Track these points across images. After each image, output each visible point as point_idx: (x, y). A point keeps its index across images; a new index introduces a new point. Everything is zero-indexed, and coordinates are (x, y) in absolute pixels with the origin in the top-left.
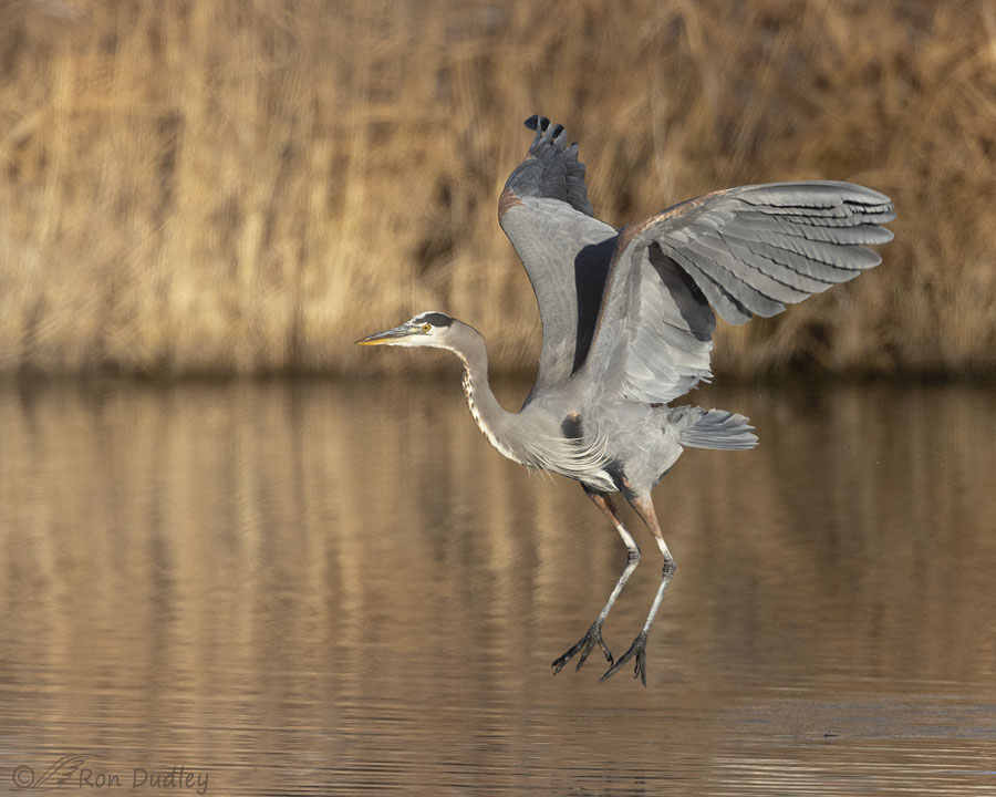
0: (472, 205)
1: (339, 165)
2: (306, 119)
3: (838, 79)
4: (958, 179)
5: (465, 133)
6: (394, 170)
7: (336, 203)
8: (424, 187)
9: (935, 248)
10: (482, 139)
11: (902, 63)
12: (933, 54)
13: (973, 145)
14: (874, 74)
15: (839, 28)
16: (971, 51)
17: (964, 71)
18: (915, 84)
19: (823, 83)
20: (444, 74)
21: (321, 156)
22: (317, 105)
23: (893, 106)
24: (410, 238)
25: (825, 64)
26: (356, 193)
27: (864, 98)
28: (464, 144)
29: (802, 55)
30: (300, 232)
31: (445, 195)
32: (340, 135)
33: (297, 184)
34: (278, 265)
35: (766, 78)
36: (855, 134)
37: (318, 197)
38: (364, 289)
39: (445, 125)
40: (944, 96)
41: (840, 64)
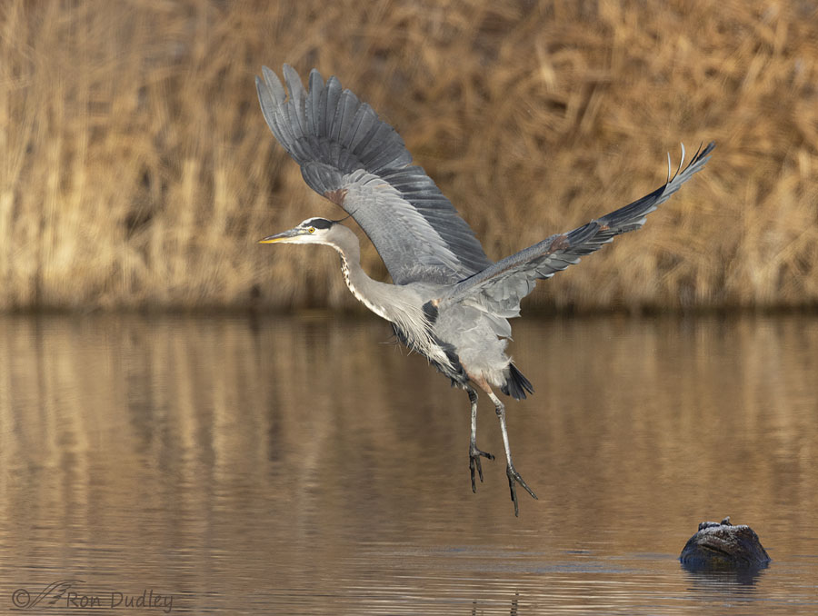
0: (164, 187)
1: (68, 158)
2: (43, 125)
3: (431, 93)
4: (519, 167)
5: (160, 133)
6: (108, 161)
7: (65, 185)
8: (130, 174)
9: (502, 217)
10: (172, 139)
11: (478, 82)
12: (499, 76)
13: (529, 143)
14: (456, 91)
15: (431, 57)
16: (527, 74)
17: (522, 88)
18: (486, 96)
19: (419, 97)
20: (143, 91)
21: (54, 152)
22: (51, 114)
23: (471, 114)
24: (120, 211)
25: (421, 83)
26: (80, 178)
27: (449, 106)
28: (158, 143)
29: (405, 78)
30: (40, 206)
31: (145, 179)
32: (68, 136)
33: (37, 172)
34: (24, 232)
35: (378, 92)
36: (442, 135)
37: (53, 180)
38: (87, 249)
39: (144, 129)
40: (507, 106)
41: (431, 83)
